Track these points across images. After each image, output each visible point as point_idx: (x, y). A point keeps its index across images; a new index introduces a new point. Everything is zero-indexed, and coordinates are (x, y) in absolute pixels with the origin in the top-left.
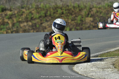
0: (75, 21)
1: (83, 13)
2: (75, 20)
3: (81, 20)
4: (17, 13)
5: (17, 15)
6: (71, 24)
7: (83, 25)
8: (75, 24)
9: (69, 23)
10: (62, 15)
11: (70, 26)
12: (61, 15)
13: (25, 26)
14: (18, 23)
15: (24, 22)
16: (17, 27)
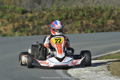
0: (97, 24)
1: (105, 15)
2: (97, 22)
3: (103, 23)
4: (38, 15)
5: (37, 17)
6: (93, 27)
7: (105, 27)
8: (96, 26)
9: (90, 25)
10: (84, 18)
11: (91, 29)
12: (82, 17)
13: (45, 28)
14: (39, 26)
15: (44, 24)
16: (38, 30)
